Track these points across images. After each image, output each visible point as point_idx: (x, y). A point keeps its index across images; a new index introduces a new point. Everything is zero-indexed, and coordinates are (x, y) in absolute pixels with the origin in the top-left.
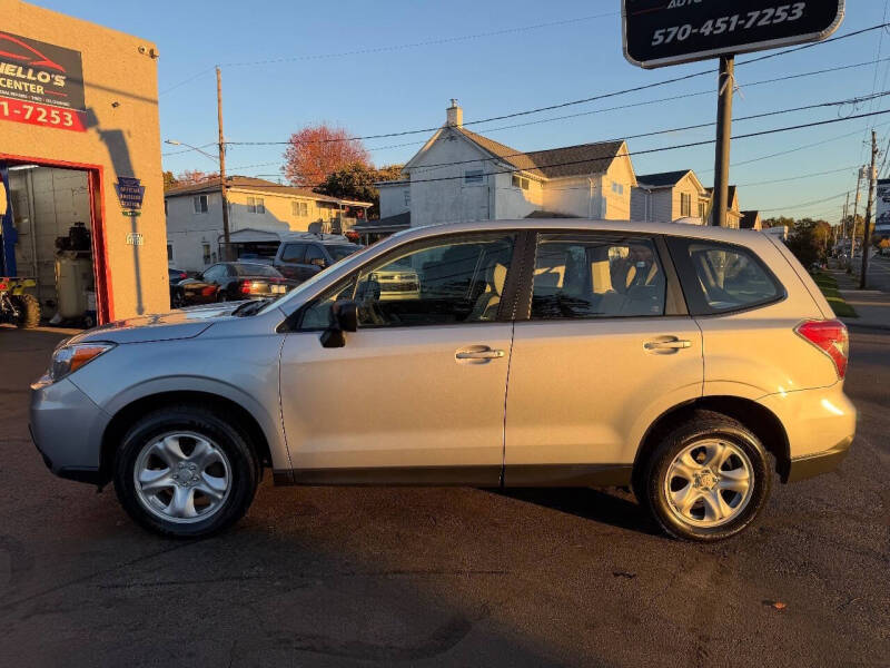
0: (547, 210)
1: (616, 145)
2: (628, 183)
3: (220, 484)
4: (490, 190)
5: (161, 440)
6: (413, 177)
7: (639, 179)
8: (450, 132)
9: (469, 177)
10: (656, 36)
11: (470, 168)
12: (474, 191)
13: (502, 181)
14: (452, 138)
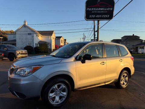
0: (42, 41)
1: (53, 31)
2: (54, 37)
3: (65, 93)
4: (33, 37)
5: (54, 86)
6: (17, 33)
7: (56, 37)
8: (25, 26)
9: (29, 34)
10: (90, 16)
11: (29, 32)
12: (30, 37)
13: (35, 35)
14: (25, 27)
